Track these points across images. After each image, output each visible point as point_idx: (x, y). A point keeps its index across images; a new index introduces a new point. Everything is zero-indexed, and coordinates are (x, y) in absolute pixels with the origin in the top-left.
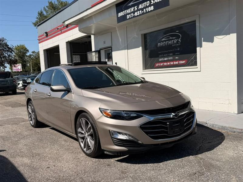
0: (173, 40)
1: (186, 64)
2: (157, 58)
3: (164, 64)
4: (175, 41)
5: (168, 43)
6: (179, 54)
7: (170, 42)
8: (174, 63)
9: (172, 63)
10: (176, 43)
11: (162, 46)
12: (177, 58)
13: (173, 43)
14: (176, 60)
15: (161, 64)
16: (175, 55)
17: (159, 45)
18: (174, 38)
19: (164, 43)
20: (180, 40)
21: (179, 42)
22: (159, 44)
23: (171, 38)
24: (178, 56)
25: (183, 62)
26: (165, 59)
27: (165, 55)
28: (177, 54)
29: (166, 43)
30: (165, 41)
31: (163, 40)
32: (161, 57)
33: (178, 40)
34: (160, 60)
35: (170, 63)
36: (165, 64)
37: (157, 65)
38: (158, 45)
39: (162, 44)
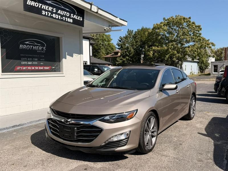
0: (38, 47)
1: (50, 70)
2: (18, 61)
3: (27, 68)
4: (41, 48)
5: (32, 47)
6: (43, 61)
7: (35, 47)
8: (39, 68)
9: (37, 68)
10: (41, 50)
11: (25, 48)
12: (41, 64)
13: (38, 49)
14: (41, 66)
15: (24, 68)
16: (40, 60)
17: (22, 47)
18: (39, 45)
19: (28, 47)
20: (45, 48)
21: (44, 50)
22: (21, 45)
23: (36, 44)
24: (43, 62)
25: (48, 68)
26: (29, 63)
27: (29, 59)
28: (42, 61)
29: (30, 47)
30: (30, 45)
31: (26, 43)
32: (25, 60)
33: (43, 48)
34: (23, 63)
35: (35, 68)
36: (29, 68)
37: (18, 68)
38: (20, 47)
39: (25, 47)
